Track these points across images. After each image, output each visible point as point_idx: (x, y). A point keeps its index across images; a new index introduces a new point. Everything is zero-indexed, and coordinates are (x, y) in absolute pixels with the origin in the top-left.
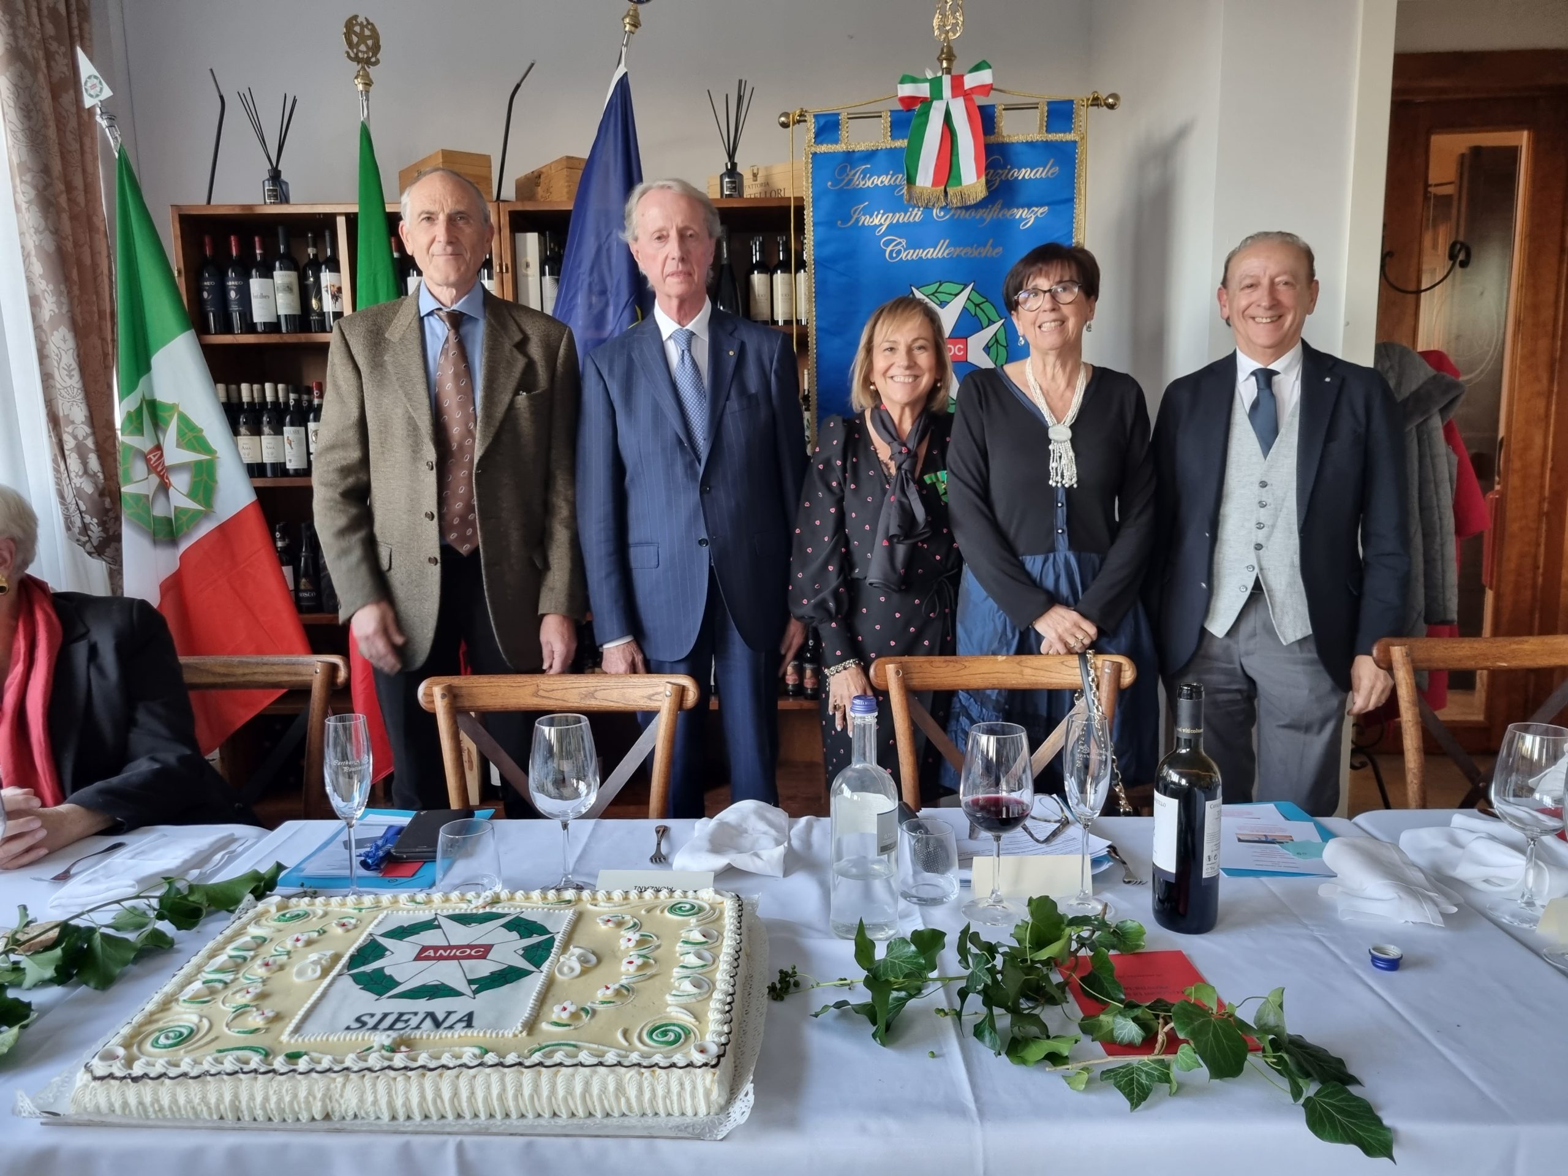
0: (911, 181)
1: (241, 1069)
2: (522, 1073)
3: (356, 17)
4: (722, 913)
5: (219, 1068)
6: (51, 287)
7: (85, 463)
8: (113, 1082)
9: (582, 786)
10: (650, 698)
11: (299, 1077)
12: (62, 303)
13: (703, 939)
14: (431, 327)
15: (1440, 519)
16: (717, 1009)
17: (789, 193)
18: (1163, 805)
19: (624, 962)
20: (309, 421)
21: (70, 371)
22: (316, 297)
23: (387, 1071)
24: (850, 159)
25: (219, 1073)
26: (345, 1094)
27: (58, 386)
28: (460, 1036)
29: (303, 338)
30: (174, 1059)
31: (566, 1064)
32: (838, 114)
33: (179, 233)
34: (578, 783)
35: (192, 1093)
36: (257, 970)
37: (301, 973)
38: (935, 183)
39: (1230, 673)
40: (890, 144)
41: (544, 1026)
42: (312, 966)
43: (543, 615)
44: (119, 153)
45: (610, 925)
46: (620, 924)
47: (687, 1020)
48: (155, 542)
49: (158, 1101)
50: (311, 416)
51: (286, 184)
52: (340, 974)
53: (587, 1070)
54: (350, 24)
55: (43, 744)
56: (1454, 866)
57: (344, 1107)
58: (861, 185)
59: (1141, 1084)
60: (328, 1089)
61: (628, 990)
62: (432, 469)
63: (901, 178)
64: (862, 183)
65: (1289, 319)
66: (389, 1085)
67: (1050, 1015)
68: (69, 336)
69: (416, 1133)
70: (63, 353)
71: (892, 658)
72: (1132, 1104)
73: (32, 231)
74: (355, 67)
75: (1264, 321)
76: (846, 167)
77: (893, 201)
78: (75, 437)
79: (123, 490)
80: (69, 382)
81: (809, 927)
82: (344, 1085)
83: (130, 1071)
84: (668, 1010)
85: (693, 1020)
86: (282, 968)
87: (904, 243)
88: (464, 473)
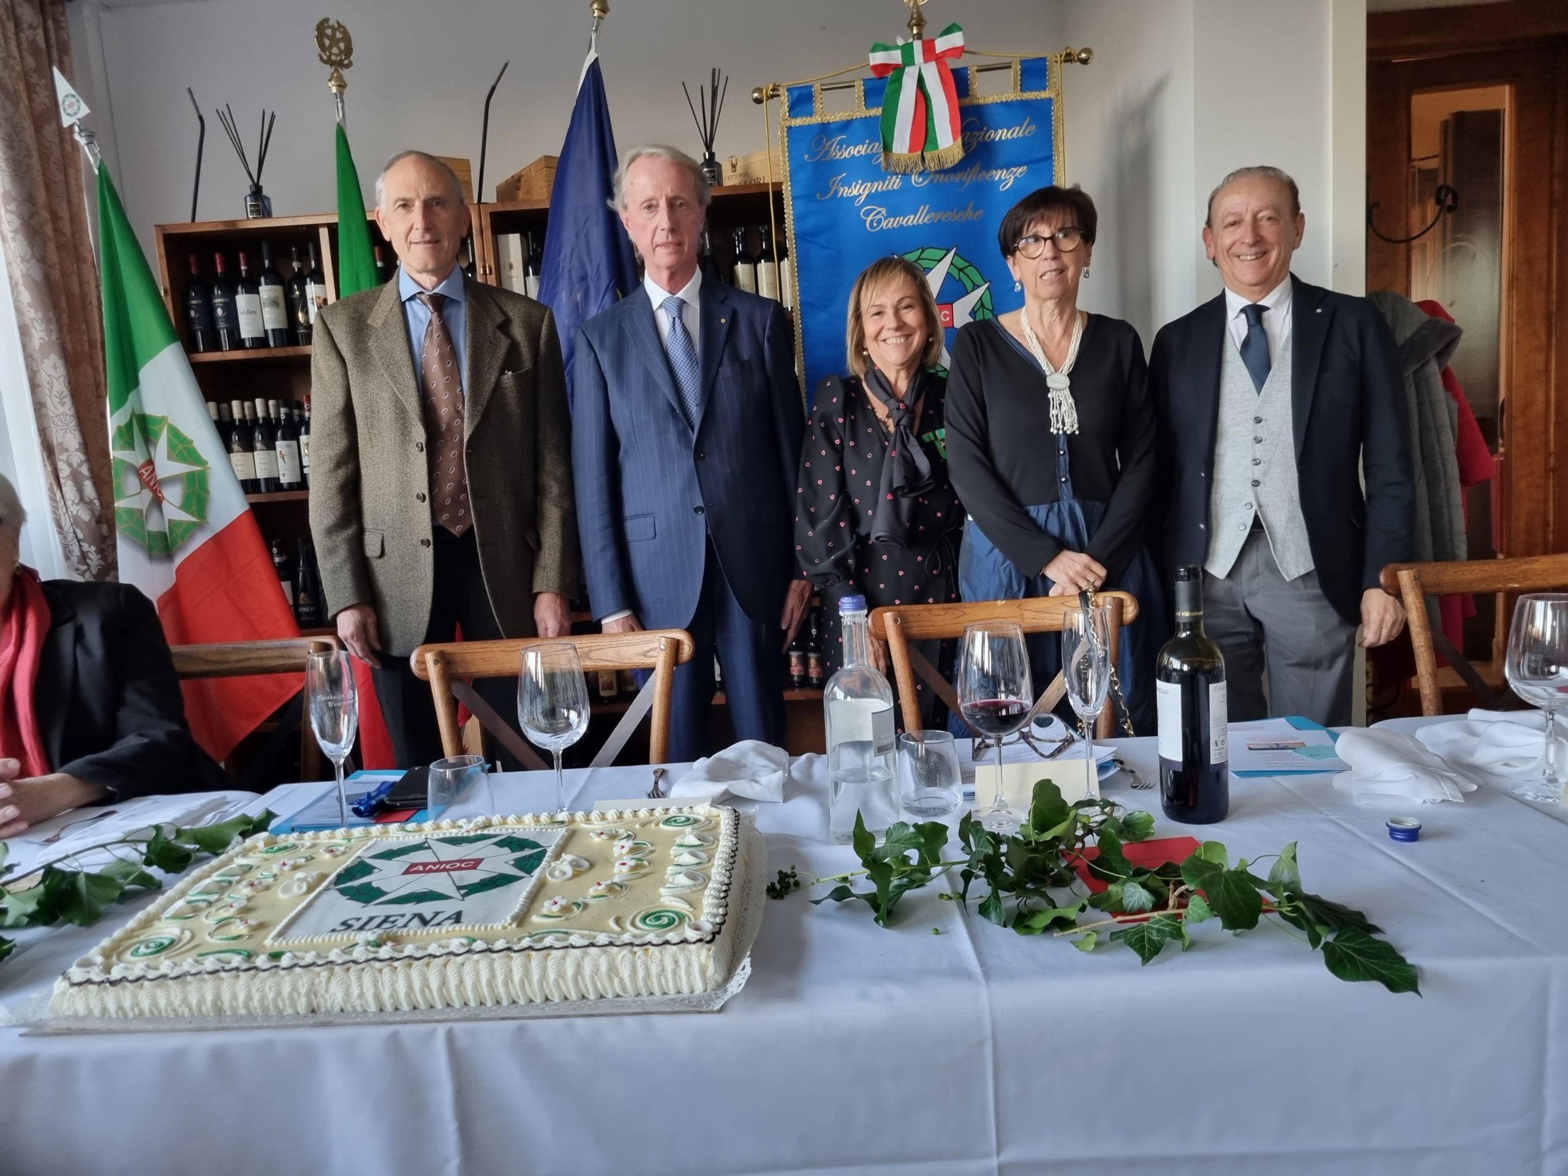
0: (887, 148)
1: (223, 968)
2: (511, 958)
3: (327, 20)
4: (718, 824)
5: (199, 968)
6: (40, 315)
7: (80, 491)
8: (91, 987)
9: (573, 715)
10: (645, 654)
11: (282, 973)
12: (51, 331)
13: (698, 842)
14: (414, 313)
15: (1444, 465)
16: (711, 895)
17: (768, 180)
18: (1166, 693)
19: (617, 864)
20: (300, 434)
21: (61, 399)
22: (302, 311)
23: (372, 963)
24: (825, 130)
25: (199, 973)
26: (330, 989)
27: (51, 414)
28: (448, 932)
29: (290, 351)
30: (153, 964)
31: (556, 946)
32: (811, 86)
33: (163, 252)
34: (569, 712)
35: (173, 994)
36: (244, 891)
37: (286, 890)
38: (912, 149)
39: (1236, 615)
40: (863, 112)
41: (535, 919)
42: (298, 883)
43: (538, 594)
44: (99, 169)
45: (604, 837)
46: (613, 837)
47: (682, 907)
48: (151, 557)
49: (138, 1005)
50: (303, 429)
51: (268, 198)
52: (326, 889)
53: (578, 952)
54: (321, 27)
55: (30, 722)
56: (1471, 753)
57: (329, 1003)
58: (838, 157)
59: (1150, 940)
60: (313, 984)
61: (621, 886)
62: (422, 450)
63: (878, 146)
64: (839, 154)
65: (1273, 255)
66: (375, 977)
67: (1059, 895)
68: (60, 364)
69: (405, 1022)
70: (54, 381)
71: (890, 608)
72: (1143, 959)
73: (19, 259)
74: (329, 70)
75: (1249, 258)
76: (822, 138)
77: (870, 170)
78: (70, 465)
79: (116, 505)
80: (61, 409)
81: (811, 839)
82: (329, 980)
83: (108, 976)
84: (662, 900)
85: (687, 907)
86: (267, 888)
87: (884, 212)
88: (453, 454)
